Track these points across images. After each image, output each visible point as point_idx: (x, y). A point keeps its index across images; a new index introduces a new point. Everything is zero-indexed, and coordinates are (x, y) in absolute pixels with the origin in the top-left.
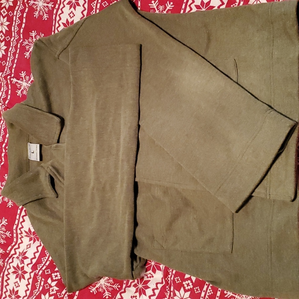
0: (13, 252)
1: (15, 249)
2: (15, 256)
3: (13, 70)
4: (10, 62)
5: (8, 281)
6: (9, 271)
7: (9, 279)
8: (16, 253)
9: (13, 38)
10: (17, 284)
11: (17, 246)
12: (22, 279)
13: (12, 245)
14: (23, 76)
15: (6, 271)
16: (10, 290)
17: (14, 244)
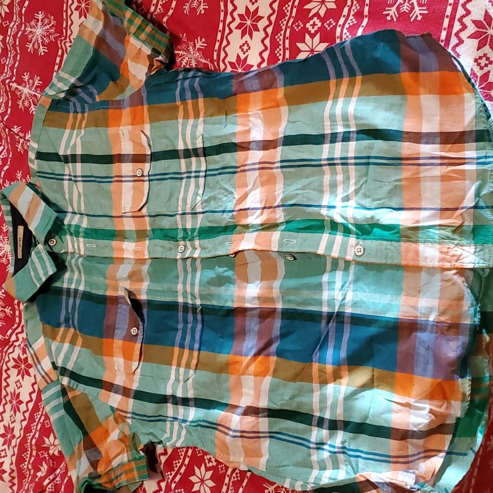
0: (13, 338)
1: (17, 334)
2: (17, 344)
3: (15, 70)
4: (12, 58)
5: (8, 380)
6: (8, 364)
7: (9, 377)
8: (17, 340)
9: (13, 23)
10: (18, 384)
11: (19, 330)
12: (26, 377)
13: (13, 328)
14: (26, 80)
15: (4, 364)
16: (11, 393)
17: (16, 326)
